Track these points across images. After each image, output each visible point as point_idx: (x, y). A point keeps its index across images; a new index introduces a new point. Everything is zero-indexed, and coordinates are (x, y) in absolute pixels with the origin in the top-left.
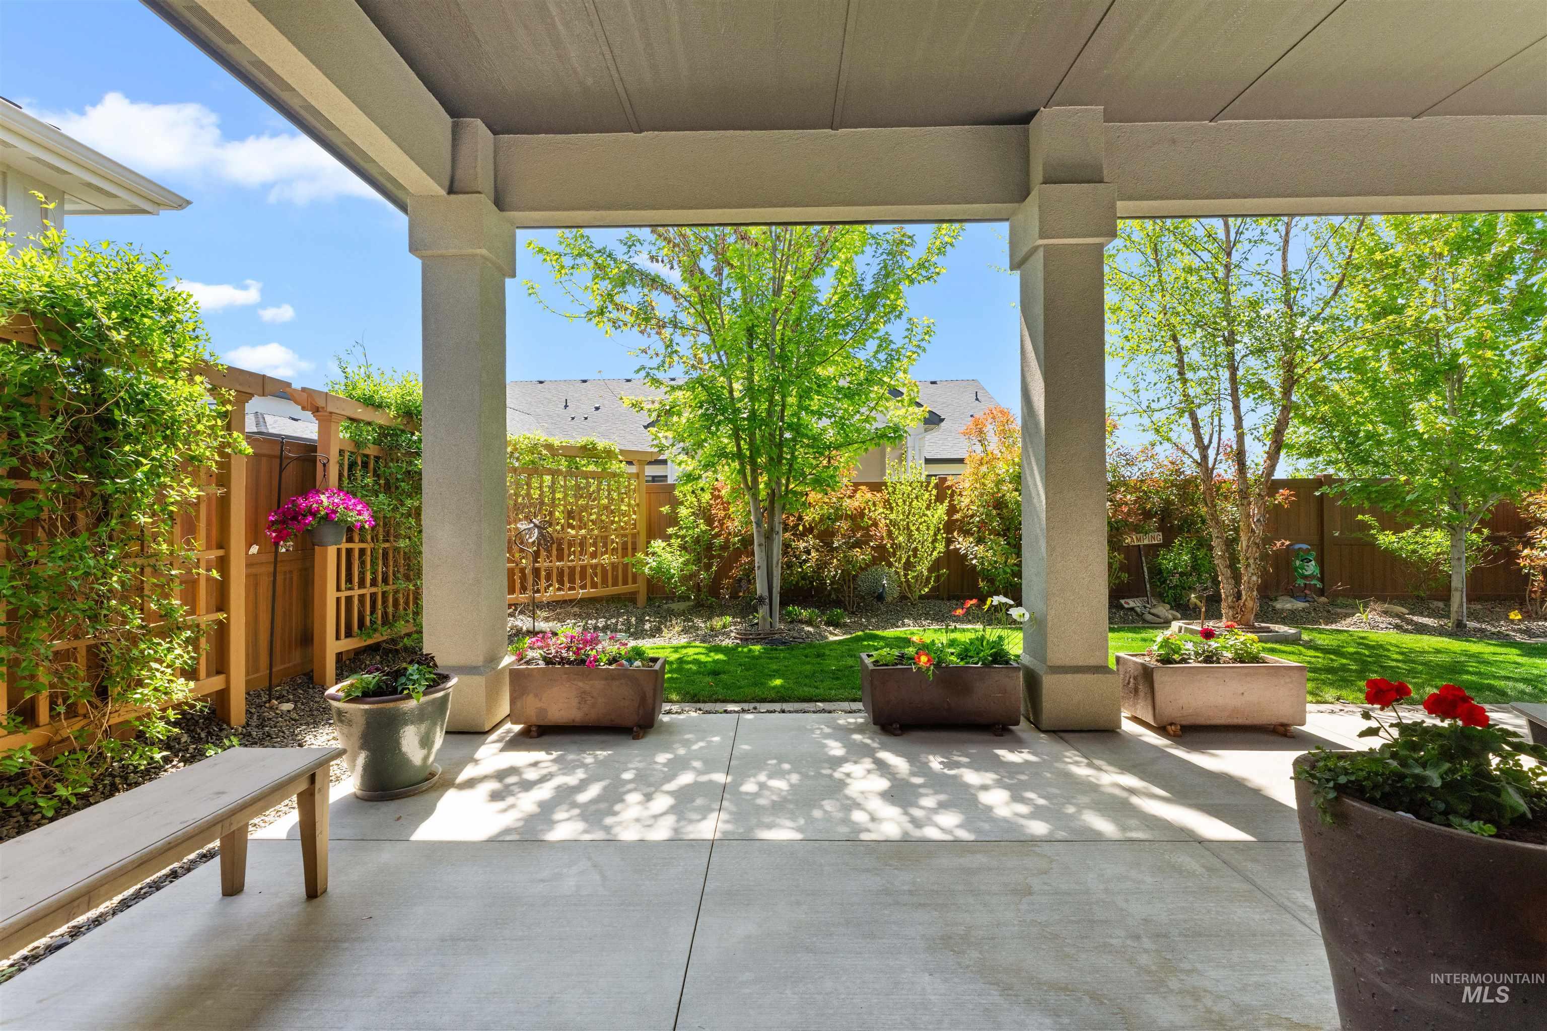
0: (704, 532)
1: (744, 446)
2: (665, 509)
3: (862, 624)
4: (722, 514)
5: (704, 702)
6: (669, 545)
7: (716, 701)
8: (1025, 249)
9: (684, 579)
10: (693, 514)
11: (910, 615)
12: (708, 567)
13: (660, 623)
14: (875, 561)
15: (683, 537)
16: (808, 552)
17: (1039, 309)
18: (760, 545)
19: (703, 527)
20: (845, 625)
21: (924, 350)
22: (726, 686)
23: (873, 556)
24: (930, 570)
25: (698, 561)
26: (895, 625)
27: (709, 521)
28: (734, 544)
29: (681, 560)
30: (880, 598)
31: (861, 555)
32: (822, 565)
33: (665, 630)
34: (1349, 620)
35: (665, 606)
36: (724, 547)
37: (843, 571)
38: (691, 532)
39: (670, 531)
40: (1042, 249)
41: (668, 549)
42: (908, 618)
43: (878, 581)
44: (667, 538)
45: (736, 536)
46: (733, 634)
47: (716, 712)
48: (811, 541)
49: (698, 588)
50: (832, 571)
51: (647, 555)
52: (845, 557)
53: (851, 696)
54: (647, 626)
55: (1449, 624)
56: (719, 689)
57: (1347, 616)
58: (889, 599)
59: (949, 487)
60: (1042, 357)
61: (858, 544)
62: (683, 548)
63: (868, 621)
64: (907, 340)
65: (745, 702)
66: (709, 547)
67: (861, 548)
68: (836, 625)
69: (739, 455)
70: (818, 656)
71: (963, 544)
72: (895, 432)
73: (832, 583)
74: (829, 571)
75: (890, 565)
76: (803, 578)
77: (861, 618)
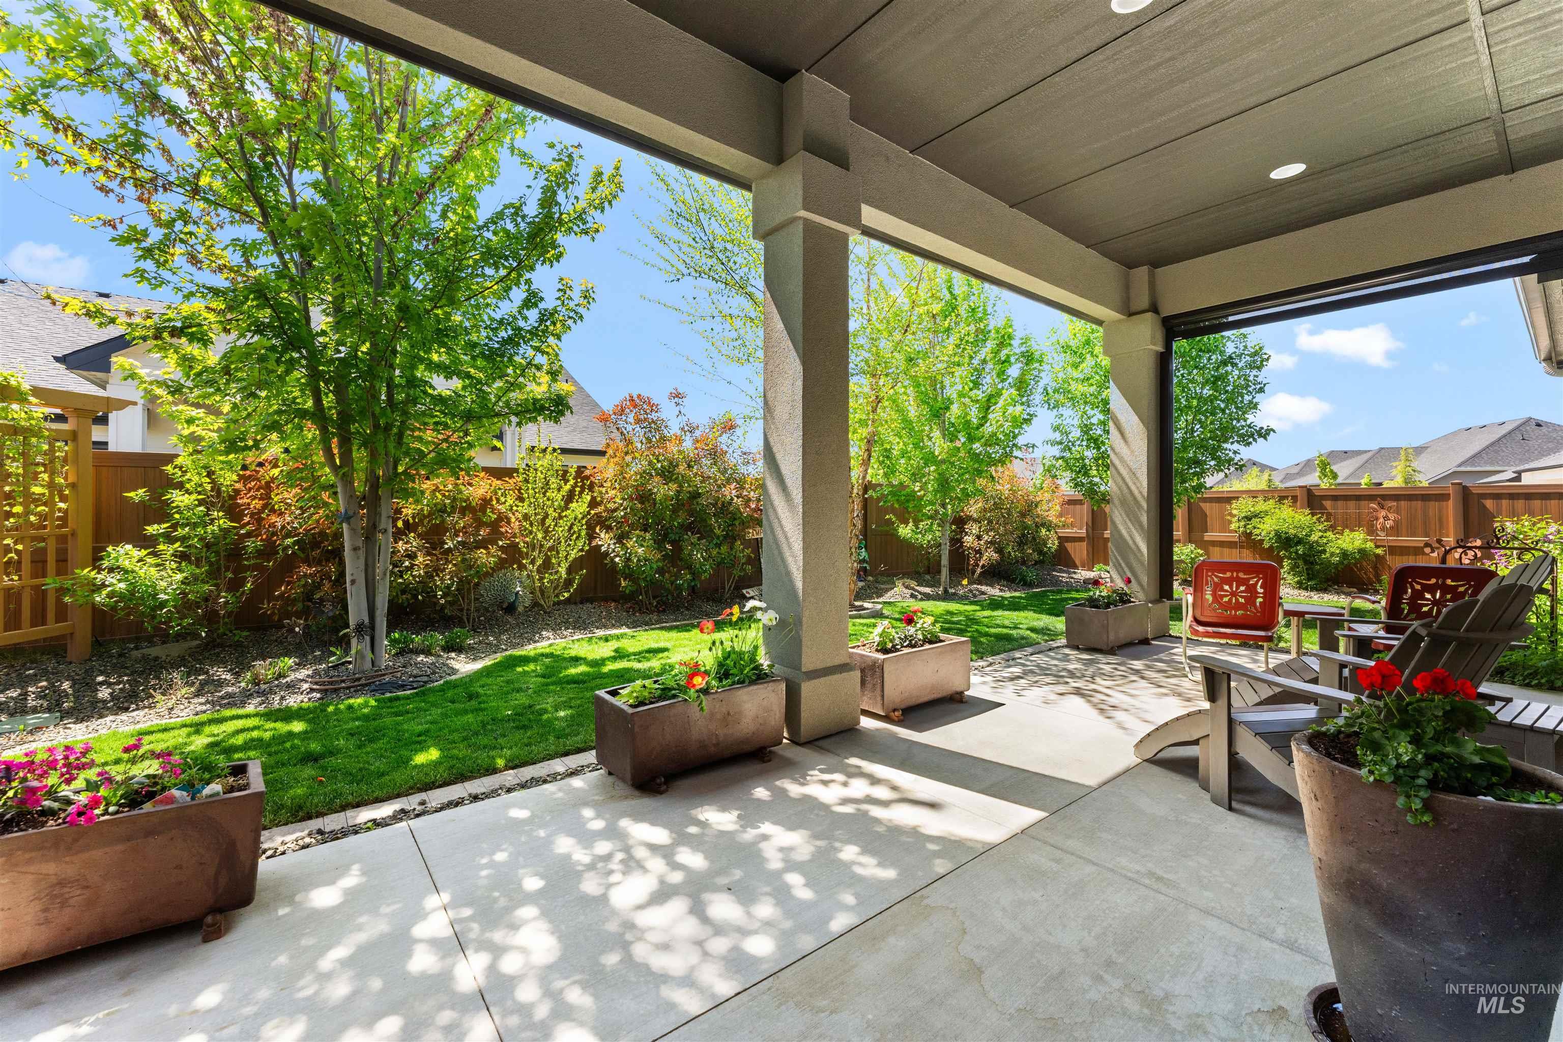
0: (225, 531)
1: (329, 400)
2: (138, 495)
3: (490, 644)
4: (257, 504)
5: (320, 815)
6: (155, 554)
7: (343, 808)
8: (779, 219)
9: (185, 605)
10: (201, 503)
11: (546, 627)
12: (234, 585)
13: (134, 683)
14: (502, 564)
15: (183, 539)
16: (412, 556)
17: (795, 286)
18: (355, 549)
19: (224, 523)
20: (471, 648)
21: (581, 317)
22: (353, 778)
23: (500, 558)
24: (569, 571)
25: (214, 574)
26: (531, 640)
27: (234, 512)
28: (285, 549)
29: (179, 577)
30: (511, 609)
31: (485, 558)
32: (434, 571)
33: (159, 697)
34: (889, 594)
35: (136, 654)
36: (269, 550)
37: (461, 580)
38: (200, 531)
39: (152, 529)
40: (801, 222)
41: (151, 560)
42: (547, 630)
43: (506, 588)
44: (148, 543)
45: (288, 535)
46: (305, 686)
47: (356, 830)
48: (413, 542)
49: (211, 618)
50: (446, 579)
51: (100, 570)
52: (464, 560)
53: (561, 749)
54: (104, 693)
55: (940, 591)
56: (343, 786)
57: (887, 590)
58: (520, 609)
59: (587, 478)
60: (800, 338)
61: (483, 544)
62: (182, 557)
63: (496, 638)
64: (559, 302)
65: (398, 796)
66: (235, 553)
67: (486, 548)
68: (459, 649)
69: (319, 415)
70: (471, 697)
71: (605, 540)
72: (557, 405)
73: (444, 596)
74: (442, 580)
75: (522, 567)
76: (403, 592)
77: (486, 635)
